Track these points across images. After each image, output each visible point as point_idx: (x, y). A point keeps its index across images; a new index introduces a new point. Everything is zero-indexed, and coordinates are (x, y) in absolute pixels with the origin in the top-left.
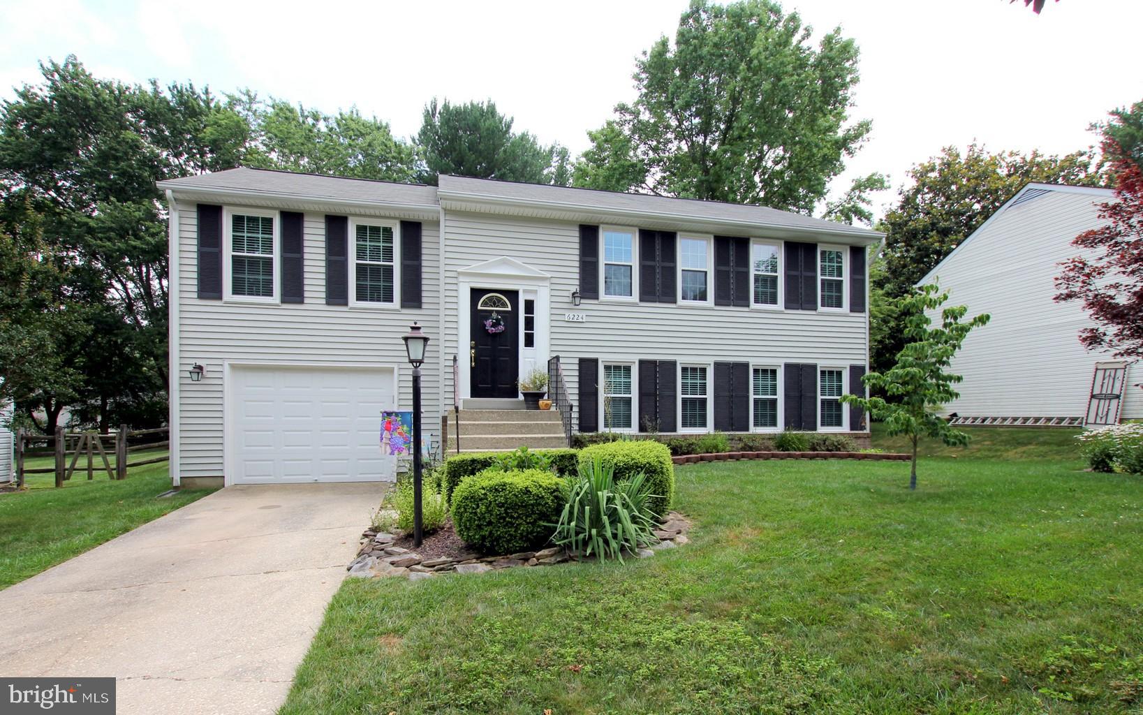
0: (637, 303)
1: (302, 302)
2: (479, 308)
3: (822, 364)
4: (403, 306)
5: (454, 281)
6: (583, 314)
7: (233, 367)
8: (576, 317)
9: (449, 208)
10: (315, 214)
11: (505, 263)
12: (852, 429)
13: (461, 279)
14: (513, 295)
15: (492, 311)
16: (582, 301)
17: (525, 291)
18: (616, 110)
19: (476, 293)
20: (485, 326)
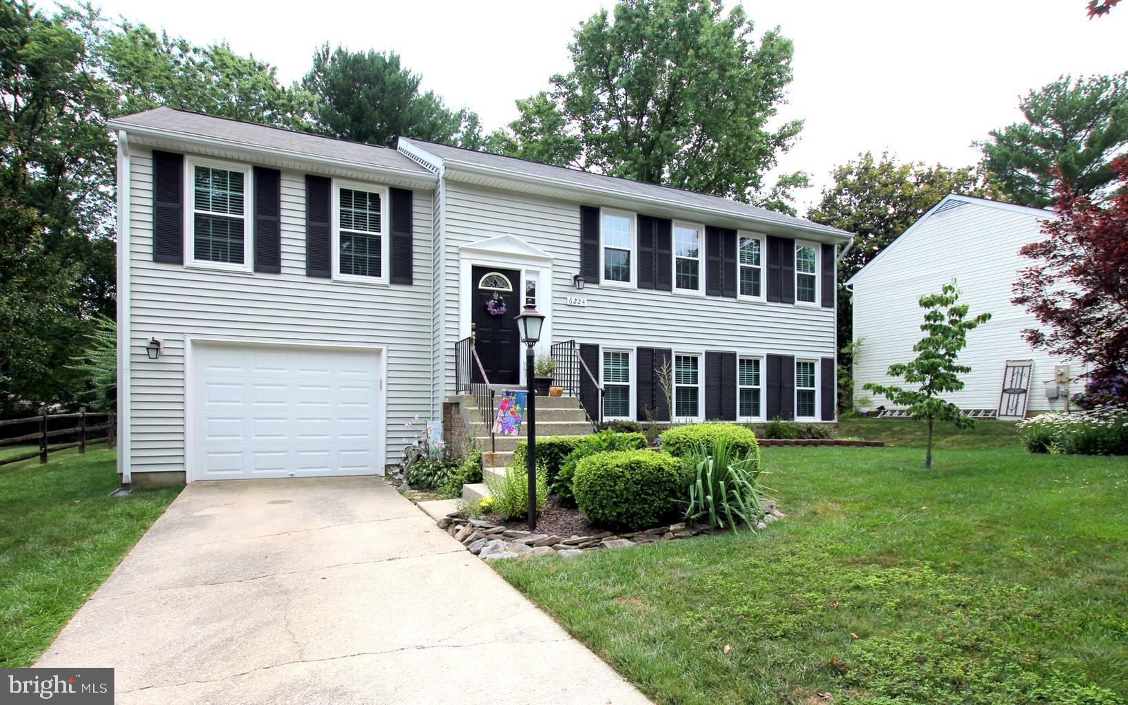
0: (635, 290)
1: (278, 272)
2: (480, 287)
3: (799, 356)
4: (392, 281)
5: (455, 257)
6: (585, 298)
7: (195, 344)
8: (578, 301)
9: (450, 178)
10: (293, 172)
11: (508, 240)
12: (823, 419)
13: (463, 255)
14: (514, 275)
15: (493, 291)
16: (586, 285)
17: (528, 272)
18: (551, 81)
19: (478, 272)
20: (487, 306)
